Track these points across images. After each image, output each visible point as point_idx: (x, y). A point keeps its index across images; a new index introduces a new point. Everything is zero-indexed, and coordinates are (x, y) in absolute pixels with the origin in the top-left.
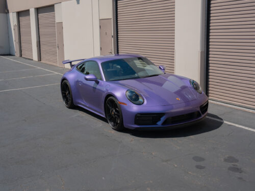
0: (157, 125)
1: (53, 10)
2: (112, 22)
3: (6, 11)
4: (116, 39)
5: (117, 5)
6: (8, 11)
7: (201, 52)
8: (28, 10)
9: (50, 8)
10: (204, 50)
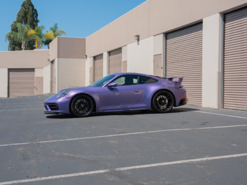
1: (121, 52)
2: (162, 57)
3: (85, 57)
4: (165, 70)
5: (166, 43)
6: (86, 56)
7: (219, 72)
8: (102, 54)
9: (119, 50)
10: (221, 71)
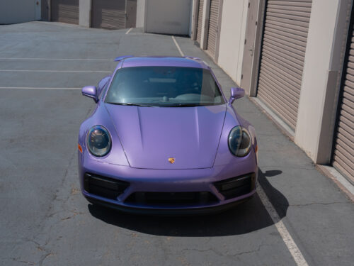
0: (117, 200)
7: (330, 73)
